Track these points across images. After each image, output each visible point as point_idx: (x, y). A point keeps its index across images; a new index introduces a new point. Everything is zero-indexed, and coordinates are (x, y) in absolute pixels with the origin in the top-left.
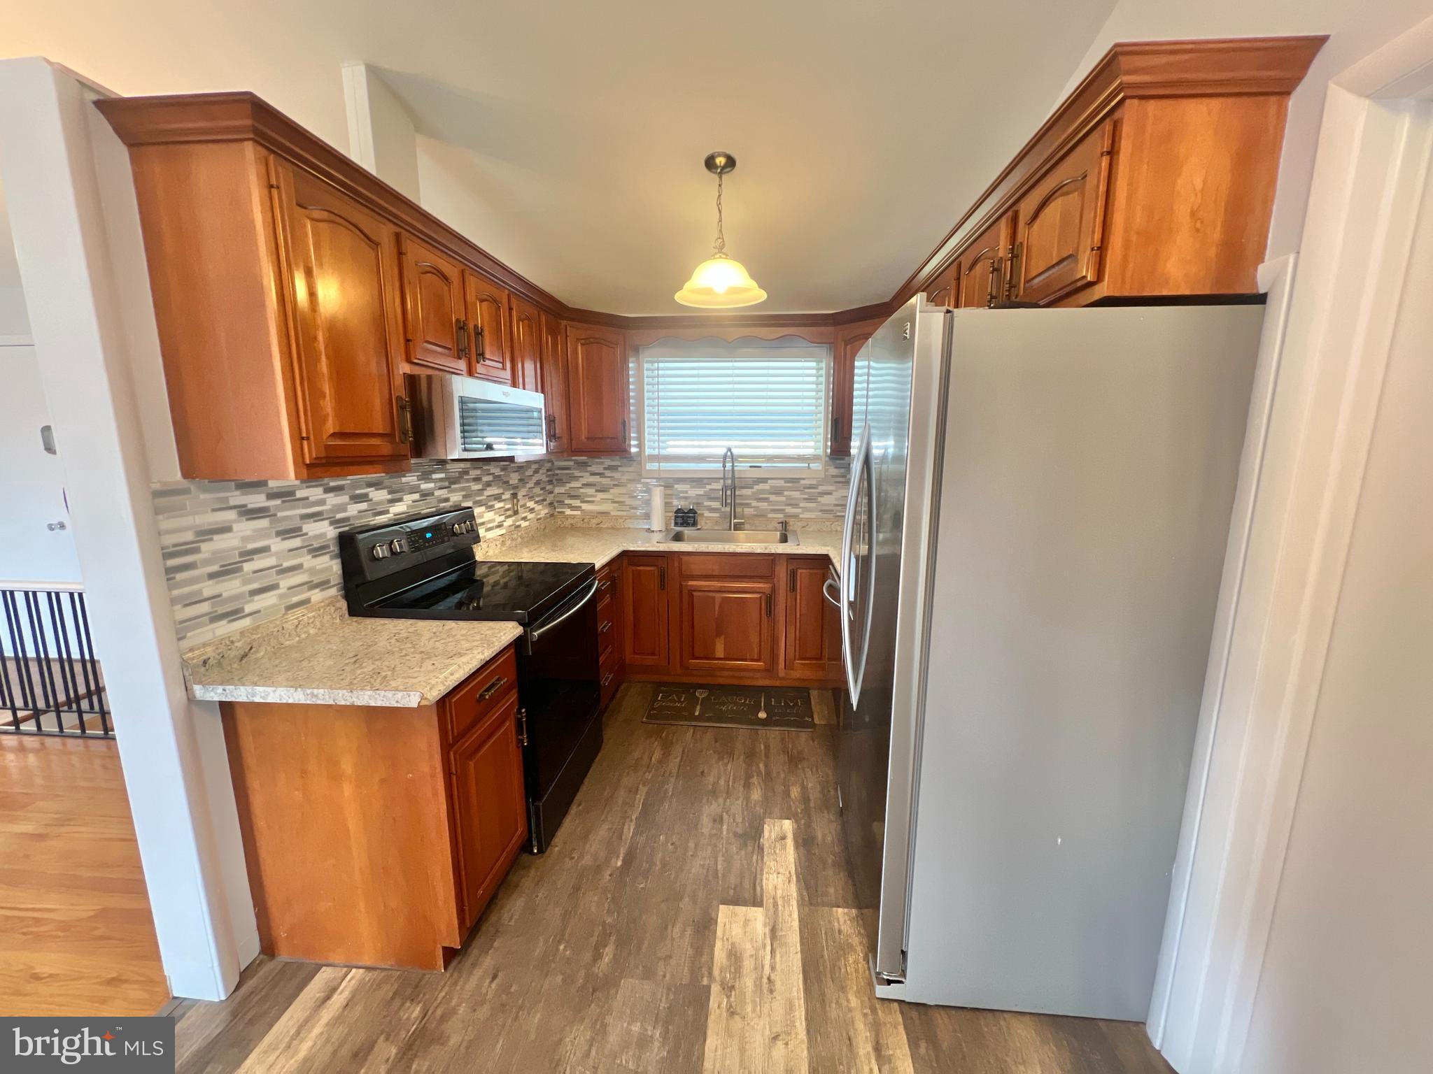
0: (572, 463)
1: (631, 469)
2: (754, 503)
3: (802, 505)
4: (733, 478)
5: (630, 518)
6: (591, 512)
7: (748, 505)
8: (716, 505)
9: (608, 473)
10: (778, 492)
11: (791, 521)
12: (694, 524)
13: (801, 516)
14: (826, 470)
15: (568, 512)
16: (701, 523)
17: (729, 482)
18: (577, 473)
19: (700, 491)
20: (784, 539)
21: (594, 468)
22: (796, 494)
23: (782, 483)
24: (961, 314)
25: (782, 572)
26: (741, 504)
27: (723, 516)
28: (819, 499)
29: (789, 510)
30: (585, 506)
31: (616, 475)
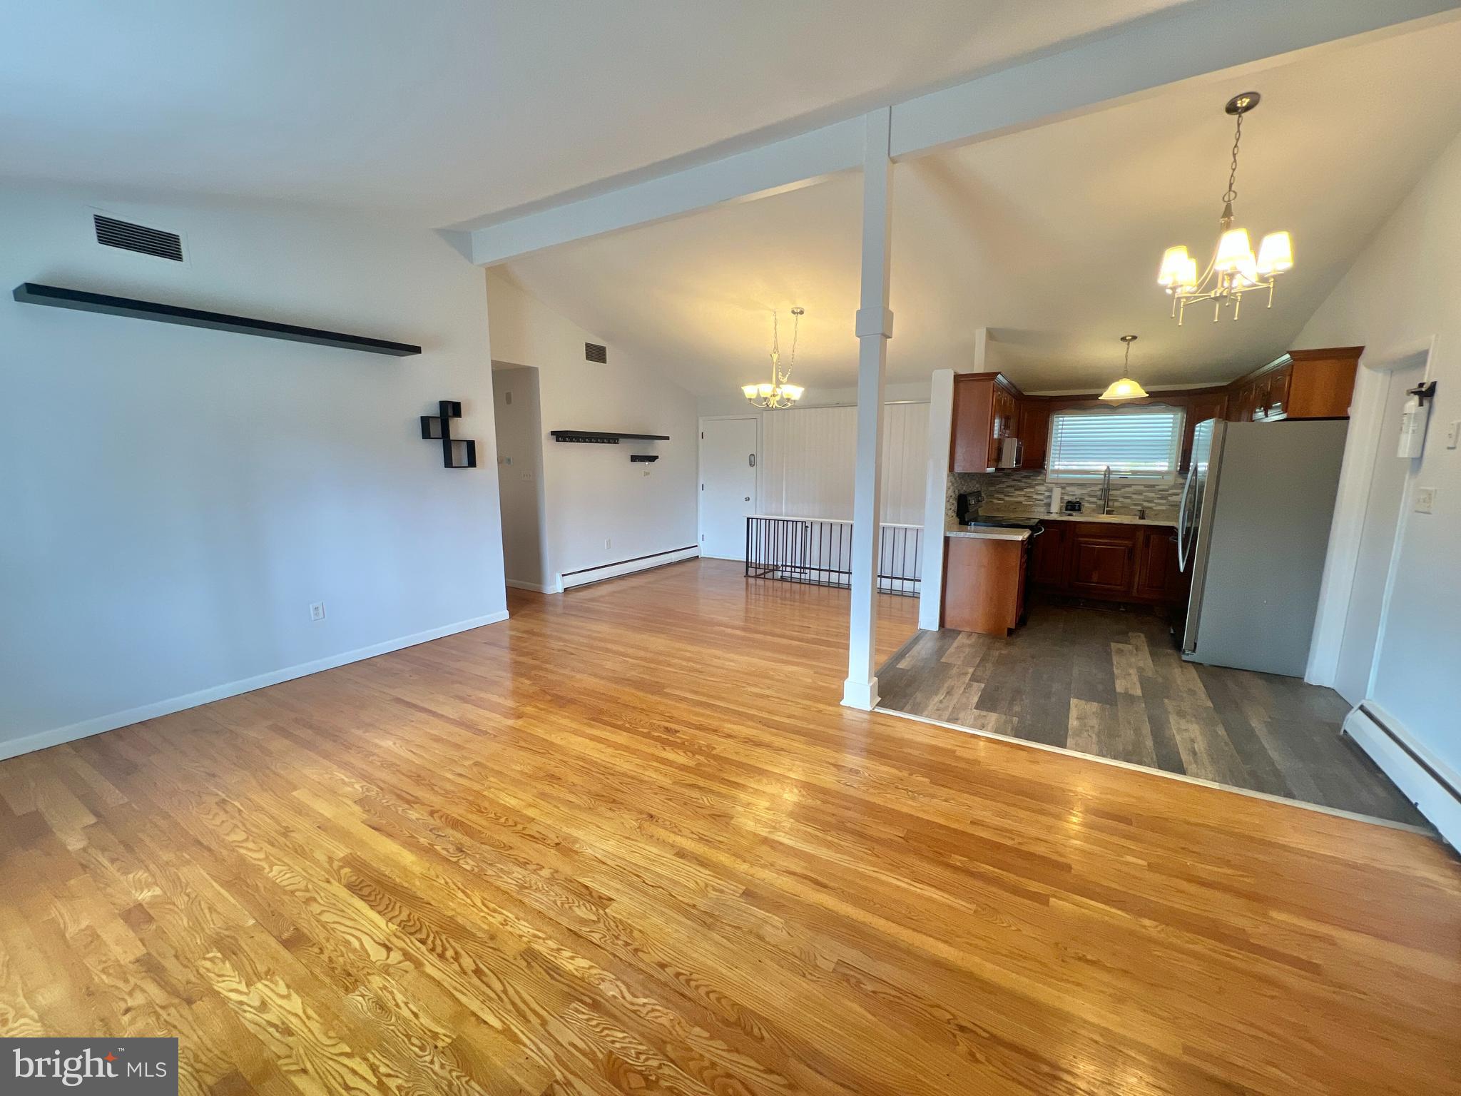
0: (1001, 474)
1: (1039, 478)
2: (1121, 499)
3: (1156, 501)
4: (1108, 484)
5: (1035, 505)
6: (1009, 501)
7: (1116, 500)
8: (1094, 500)
9: (1024, 480)
10: (1140, 493)
11: (1147, 512)
12: (1079, 510)
13: (1155, 508)
14: (1176, 480)
15: (996, 501)
16: (1083, 509)
17: (1106, 486)
18: (1004, 480)
19: (1084, 492)
20: (1142, 518)
21: (1015, 477)
22: (1152, 495)
23: (1142, 488)
24: (1230, 424)
25: (1140, 536)
26: (1111, 500)
27: (1099, 506)
28: (1169, 498)
29: (1146, 504)
30: (1007, 499)
31: (1029, 481)
